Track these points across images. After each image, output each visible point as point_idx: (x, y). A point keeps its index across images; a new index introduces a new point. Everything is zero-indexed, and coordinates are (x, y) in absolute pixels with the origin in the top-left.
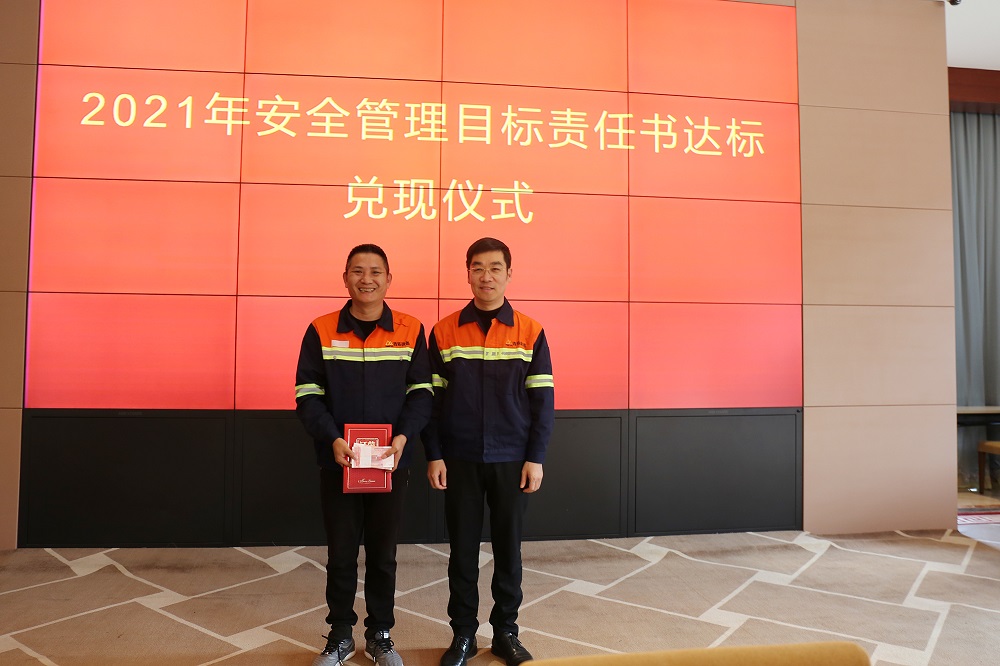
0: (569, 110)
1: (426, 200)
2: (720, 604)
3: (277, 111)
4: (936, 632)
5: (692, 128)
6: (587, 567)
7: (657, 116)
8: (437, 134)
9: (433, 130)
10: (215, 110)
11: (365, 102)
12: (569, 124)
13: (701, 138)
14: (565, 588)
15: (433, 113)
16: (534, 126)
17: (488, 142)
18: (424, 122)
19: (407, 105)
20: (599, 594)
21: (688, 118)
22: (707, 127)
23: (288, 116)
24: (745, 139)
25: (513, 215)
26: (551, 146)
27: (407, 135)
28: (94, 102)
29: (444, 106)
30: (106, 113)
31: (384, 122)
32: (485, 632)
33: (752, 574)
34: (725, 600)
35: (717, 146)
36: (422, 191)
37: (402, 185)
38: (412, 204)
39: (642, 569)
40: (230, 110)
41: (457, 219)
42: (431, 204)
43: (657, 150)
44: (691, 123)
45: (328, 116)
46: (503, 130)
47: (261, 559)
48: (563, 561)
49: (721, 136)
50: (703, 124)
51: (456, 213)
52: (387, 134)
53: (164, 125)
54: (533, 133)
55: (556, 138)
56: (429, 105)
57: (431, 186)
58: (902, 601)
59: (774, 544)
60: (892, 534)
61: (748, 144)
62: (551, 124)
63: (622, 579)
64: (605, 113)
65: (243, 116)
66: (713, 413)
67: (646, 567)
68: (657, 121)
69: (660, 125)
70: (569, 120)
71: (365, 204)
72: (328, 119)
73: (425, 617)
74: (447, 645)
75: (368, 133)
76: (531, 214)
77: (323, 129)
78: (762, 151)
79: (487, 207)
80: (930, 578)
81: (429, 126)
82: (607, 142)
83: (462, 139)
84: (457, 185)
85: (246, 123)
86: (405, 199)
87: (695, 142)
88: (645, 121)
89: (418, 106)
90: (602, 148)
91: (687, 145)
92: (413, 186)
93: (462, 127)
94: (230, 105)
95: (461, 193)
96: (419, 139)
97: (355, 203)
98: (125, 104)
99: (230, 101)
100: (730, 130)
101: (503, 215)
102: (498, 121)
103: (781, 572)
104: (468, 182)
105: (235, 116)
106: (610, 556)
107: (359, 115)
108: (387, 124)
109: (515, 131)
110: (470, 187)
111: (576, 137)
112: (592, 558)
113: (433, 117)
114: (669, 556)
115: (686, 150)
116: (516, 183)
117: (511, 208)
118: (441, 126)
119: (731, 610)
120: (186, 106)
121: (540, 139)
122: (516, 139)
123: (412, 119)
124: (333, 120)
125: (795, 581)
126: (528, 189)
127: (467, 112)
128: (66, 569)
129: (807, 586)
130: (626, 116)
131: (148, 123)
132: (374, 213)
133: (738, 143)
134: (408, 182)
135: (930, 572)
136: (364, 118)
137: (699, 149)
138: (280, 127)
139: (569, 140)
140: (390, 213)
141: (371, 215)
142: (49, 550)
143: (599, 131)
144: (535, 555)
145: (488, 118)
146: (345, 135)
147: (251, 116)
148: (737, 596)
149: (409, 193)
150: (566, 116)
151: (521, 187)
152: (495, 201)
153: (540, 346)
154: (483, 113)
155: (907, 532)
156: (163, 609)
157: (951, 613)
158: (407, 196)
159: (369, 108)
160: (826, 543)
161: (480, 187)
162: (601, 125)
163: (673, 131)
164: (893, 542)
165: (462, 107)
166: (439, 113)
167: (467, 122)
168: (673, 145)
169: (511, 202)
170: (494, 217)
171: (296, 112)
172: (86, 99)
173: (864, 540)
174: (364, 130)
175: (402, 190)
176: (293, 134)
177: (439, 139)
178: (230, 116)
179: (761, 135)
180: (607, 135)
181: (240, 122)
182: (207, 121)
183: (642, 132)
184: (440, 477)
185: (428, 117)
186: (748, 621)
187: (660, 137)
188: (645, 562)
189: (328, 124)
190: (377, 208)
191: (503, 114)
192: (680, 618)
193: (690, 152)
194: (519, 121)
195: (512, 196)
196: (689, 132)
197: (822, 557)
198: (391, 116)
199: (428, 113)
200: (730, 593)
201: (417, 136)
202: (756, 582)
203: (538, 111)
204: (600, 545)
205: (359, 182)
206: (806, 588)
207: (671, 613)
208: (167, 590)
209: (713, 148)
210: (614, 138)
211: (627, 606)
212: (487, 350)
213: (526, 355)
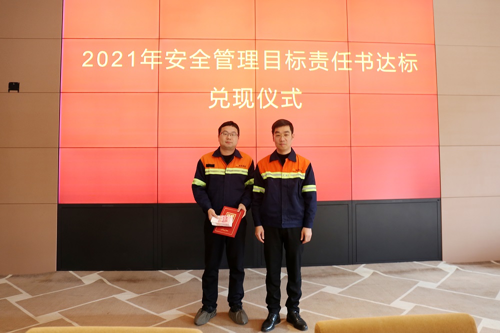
0: (318, 51)
1: (249, 99)
2: (401, 298)
3: (175, 57)
5: (381, 58)
6: (333, 279)
7: (363, 53)
8: (253, 66)
9: (252, 64)
10: (145, 57)
11: (218, 51)
12: (319, 59)
13: (386, 64)
14: (323, 290)
15: (252, 55)
16: (301, 60)
17: (279, 69)
18: (247, 60)
19: (239, 52)
20: (340, 293)
21: (378, 54)
22: (388, 58)
23: (181, 59)
24: (408, 63)
25: (292, 105)
26: (310, 70)
27: (239, 67)
28: (88, 55)
29: (257, 52)
30: (94, 61)
31: (227, 60)
32: (284, 311)
33: (416, 283)
34: (403, 296)
35: (394, 67)
36: (247, 94)
37: (237, 92)
38: (242, 100)
39: (360, 281)
40: (153, 57)
41: (264, 107)
42: (251, 100)
43: (363, 70)
44: (380, 56)
45: (200, 58)
46: (286, 63)
47: (172, 276)
48: (320, 277)
49: (396, 62)
50: (386, 56)
51: (263, 105)
52: (229, 66)
53: (121, 66)
54: (301, 63)
55: (312, 66)
56: (249, 51)
57: (251, 92)
58: (495, 297)
59: (427, 268)
60: (489, 262)
61: (409, 66)
62: (310, 59)
63: (351, 285)
64: (336, 52)
65: (159, 60)
66: (394, 201)
67: (362, 279)
68: (363, 56)
69: (365, 58)
70: (319, 57)
71: (219, 101)
72: (200, 60)
73: (254, 304)
74: (265, 317)
75: (219, 66)
76: (301, 104)
77: (198, 65)
78: (417, 69)
79: (279, 101)
81: (249, 62)
82: (338, 67)
83: (266, 68)
84: (264, 91)
85: (160, 63)
86: (238, 98)
87: (383, 65)
88: (357, 56)
89: (244, 52)
90: (336, 70)
91: (378, 67)
92: (242, 92)
93: (266, 62)
94: (153, 54)
95: (266, 94)
96: (245, 68)
97: (214, 101)
98: (103, 56)
99: (153, 52)
100: (400, 59)
101: (287, 105)
102: (284, 58)
103: (431, 282)
104: (269, 89)
105: (155, 60)
106: (344, 274)
107: (215, 58)
108: (229, 62)
109: (292, 63)
110: (271, 92)
111: (322, 65)
112: (335, 275)
113: (251, 57)
114: (374, 274)
115: (378, 70)
116: (293, 89)
117: (291, 101)
118: (255, 62)
119: (406, 301)
120: (131, 56)
121: (305, 67)
122: (293, 67)
123: (241, 58)
124: (202, 60)
125: (439, 287)
126: (299, 92)
127: (268, 54)
128: (80, 281)
129: (445, 289)
130: (347, 53)
131: (114, 65)
132: (224, 105)
133: (404, 65)
134: (239, 90)
136: (218, 59)
137: (385, 69)
138: (177, 65)
139: (319, 67)
140: (231, 105)
141: (222, 107)
142: (71, 272)
143: (334, 61)
144: (307, 274)
145: (278, 57)
146: (208, 68)
147: (163, 60)
148: (409, 294)
149: (240, 95)
150: (317, 55)
151: (296, 90)
152: (283, 98)
153: (309, 171)
154: (276, 54)
155: (497, 262)
156: (128, 300)
158: (239, 97)
159: (220, 54)
160: (455, 267)
161: (276, 91)
162: (335, 59)
163: (371, 60)
164: (489, 267)
165: (266, 52)
166: (254, 55)
167: (268, 59)
168: (371, 68)
169: (291, 98)
170: (283, 106)
171: (184, 57)
172: (84, 54)
173: (474, 266)
174: (218, 65)
175: (237, 94)
176: (183, 68)
177: (254, 68)
178: (153, 60)
179: (416, 61)
180: (338, 63)
181: (157, 63)
182: (142, 63)
183: (356, 62)
184: (261, 235)
185: (249, 57)
186: (415, 307)
187: (365, 64)
188: (362, 277)
189: (200, 63)
190: (225, 103)
191: (286, 55)
192: (381, 305)
193: (380, 70)
194: (294, 58)
195: (291, 95)
196: (379, 60)
197: (452, 274)
198: (231, 58)
199: (249, 55)
200: (405, 292)
201: (243, 68)
202: (418, 287)
203: (303, 52)
204: (339, 269)
205: (216, 91)
206: (444, 290)
207: (376, 303)
208: (128, 292)
209: (392, 68)
210: (341, 65)
211: (354, 299)
212: (283, 173)
213: (302, 176)
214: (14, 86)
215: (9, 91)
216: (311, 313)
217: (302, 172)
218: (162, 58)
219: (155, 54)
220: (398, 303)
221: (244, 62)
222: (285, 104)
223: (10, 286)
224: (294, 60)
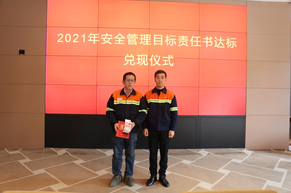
0: (183, 36)
1: (145, 60)
2: (223, 167)
3: (107, 37)
4: (284, 178)
5: (217, 40)
6: (187, 156)
7: (207, 37)
9: (147, 42)
10: (91, 38)
11: (129, 35)
12: (183, 40)
13: (219, 43)
14: (182, 162)
15: (147, 37)
16: (174, 40)
17: (162, 45)
18: (145, 40)
19: (140, 35)
20: (190, 164)
21: (215, 38)
22: (221, 40)
23: (109, 39)
24: (231, 43)
25: (168, 64)
26: (179, 45)
27: (140, 43)
28: (61, 36)
29: (150, 35)
30: (63, 39)
31: (134, 40)
33: (231, 160)
36: (144, 58)
38: (142, 61)
39: (201, 157)
40: (94, 37)
41: (154, 65)
42: (147, 61)
43: (207, 46)
44: (216, 39)
45: (120, 38)
46: (166, 42)
47: (103, 152)
48: (181, 155)
49: (225, 42)
50: (220, 39)
51: (153, 64)
52: (135, 43)
53: (78, 42)
54: (174, 42)
55: (180, 43)
56: (146, 35)
57: (147, 57)
58: (273, 169)
59: (237, 152)
60: (270, 150)
61: (232, 45)
62: (178, 40)
63: (196, 160)
64: (193, 36)
65: (98, 39)
66: (221, 117)
67: (203, 157)
68: (207, 38)
70: (183, 39)
71: (129, 62)
75: (130, 43)
76: (173, 64)
77: (118, 42)
78: (236, 46)
79: (161, 62)
80: (281, 162)
81: (146, 41)
82: (193, 44)
83: (155, 44)
84: (153, 56)
85: (99, 41)
87: (218, 44)
88: (204, 39)
89: (143, 35)
91: (215, 45)
92: (142, 57)
93: (155, 41)
94: (94, 36)
95: (155, 59)
96: (144, 44)
97: (127, 61)
98: (68, 36)
99: (94, 35)
100: (227, 41)
101: (166, 64)
102: (164, 39)
103: (239, 159)
105: (96, 39)
106: (193, 153)
107: (128, 38)
108: (135, 40)
109: (169, 42)
110: (157, 57)
111: (185, 43)
112: (188, 154)
113: (147, 38)
114: (209, 154)
115: (215, 46)
116: (169, 56)
117: (168, 62)
118: (149, 41)
119: (225, 169)
120: (83, 37)
121: (175, 44)
122: (169, 44)
123: (142, 39)
125: (243, 162)
126: (172, 57)
127: (156, 37)
128: (56, 153)
130: (199, 37)
131: (74, 41)
133: (229, 44)
134: (140, 56)
135: (281, 161)
136: (129, 39)
137: (219, 46)
138: (107, 42)
139: (183, 44)
140: (136, 64)
141: (131, 64)
142: (52, 148)
143: (191, 41)
145: (161, 38)
146: (124, 44)
147: (100, 39)
148: (227, 166)
149: (141, 58)
150: (182, 37)
151: (170, 57)
152: (163, 60)
153: (174, 100)
154: (160, 37)
155: (274, 150)
156: (80, 164)
157: (288, 173)
158: (140, 59)
159: (130, 36)
160: (251, 152)
161: (160, 57)
162: (192, 40)
163: (211, 41)
164: (270, 152)
165: (155, 36)
166: (149, 37)
167: (156, 40)
168: (211, 45)
169: (167, 60)
170: (163, 65)
171: (111, 37)
172: (58, 35)
173: (262, 152)
174: (129, 42)
175: (139, 58)
176: (111, 43)
177: (148, 44)
178: (94, 39)
179: (236, 42)
180: (193, 43)
181: (97, 41)
182: (89, 40)
183: (203, 42)
185: (146, 38)
186: (231, 172)
187: (208, 43)
188: (202, 155)
189: (120, 41)
190: (133, 63)
191: (166, 37)
192: (212, 171)
193: (216, 47)
194: (170, 39)
195: (168, 59)
196: (216, 41)
197: (250, 156)
198: (136, 38)
199: (146, 37)
200: (225, 164)
201: (143, 43)
202: (232, 162)
203: (175, 36)
204: (190, 151)
205: (128, 56)
206: (246, 164)
207: (210, 169)
208: (80, 159)
209: (222, 46)
210: (195, 43)
211: (198, 167)
212: (159, 100)
213: (170, 102)
214: (22, 52)
215: (19, 54)
216: (175, 174)
217: (170, 100)
218: (99, 38)
219: (96, 36)
220: (221, 170)
221: (143, 41)
222: (164, 63)
223: (21, 155)
224: (170, 41)
